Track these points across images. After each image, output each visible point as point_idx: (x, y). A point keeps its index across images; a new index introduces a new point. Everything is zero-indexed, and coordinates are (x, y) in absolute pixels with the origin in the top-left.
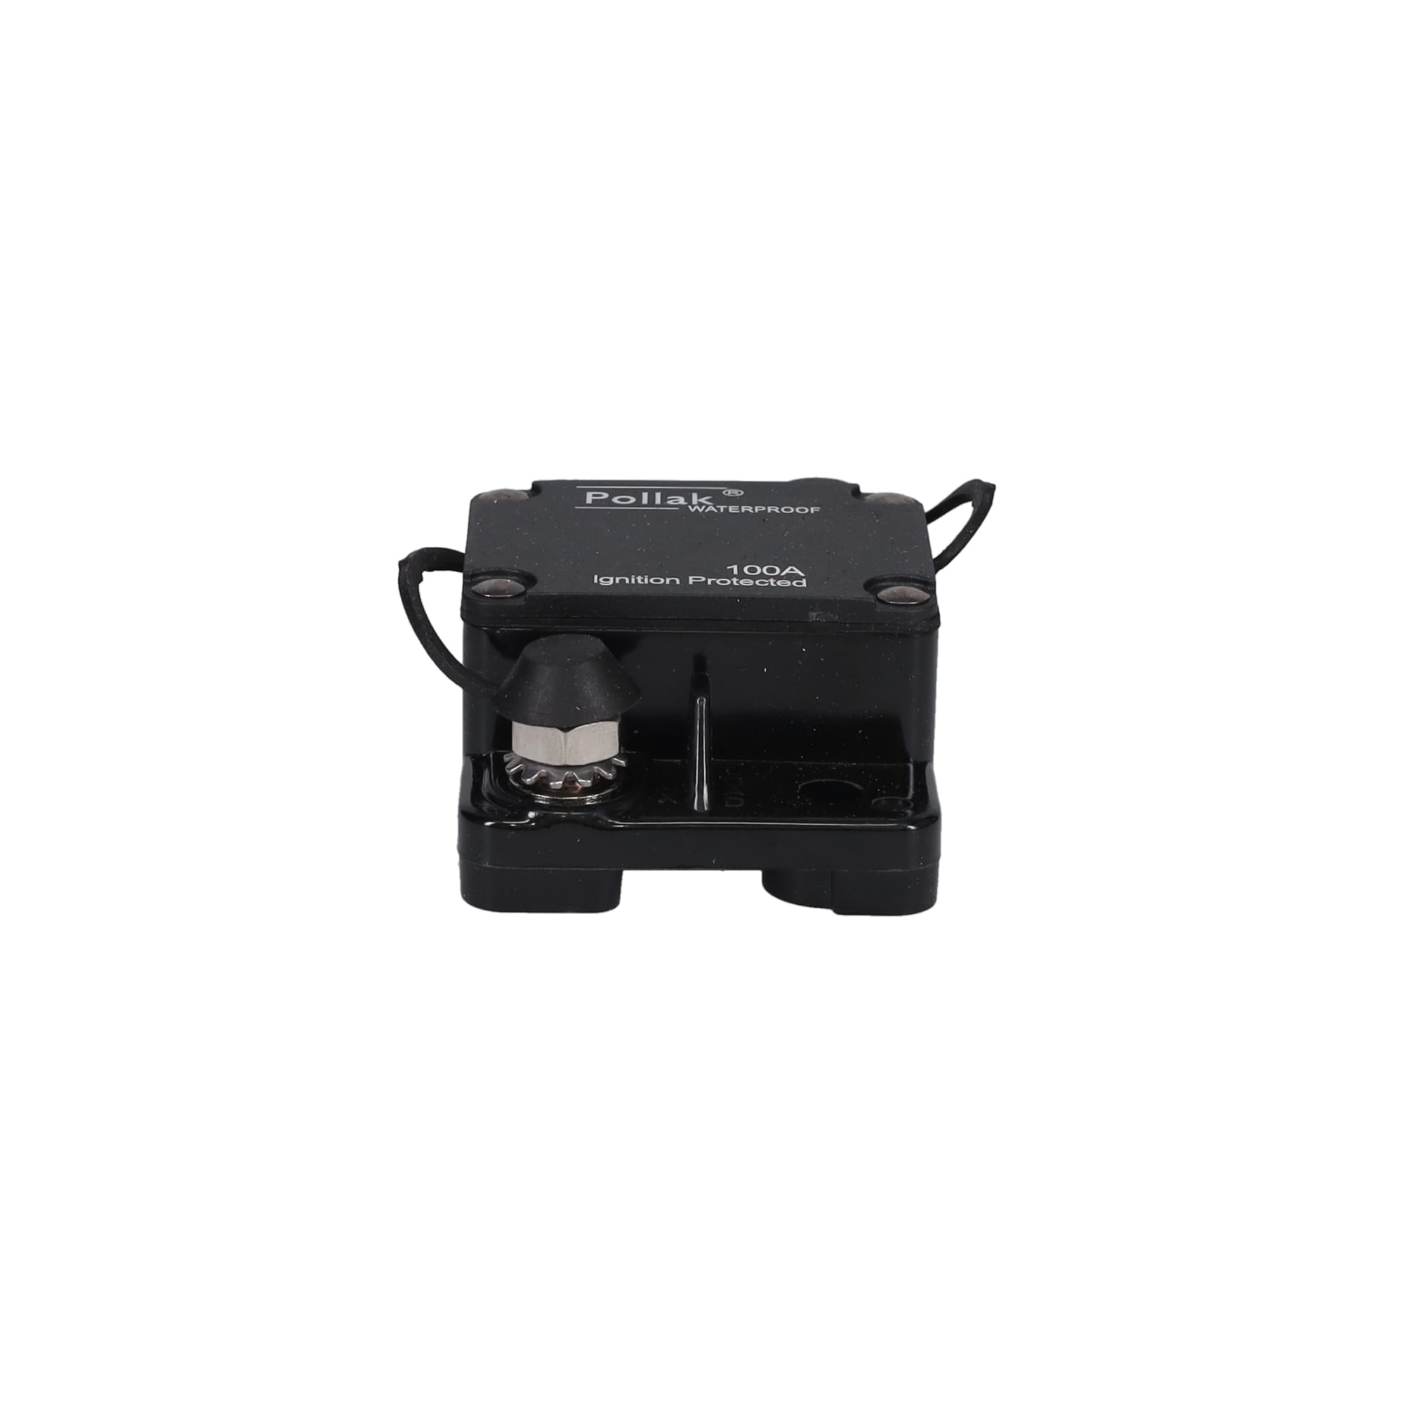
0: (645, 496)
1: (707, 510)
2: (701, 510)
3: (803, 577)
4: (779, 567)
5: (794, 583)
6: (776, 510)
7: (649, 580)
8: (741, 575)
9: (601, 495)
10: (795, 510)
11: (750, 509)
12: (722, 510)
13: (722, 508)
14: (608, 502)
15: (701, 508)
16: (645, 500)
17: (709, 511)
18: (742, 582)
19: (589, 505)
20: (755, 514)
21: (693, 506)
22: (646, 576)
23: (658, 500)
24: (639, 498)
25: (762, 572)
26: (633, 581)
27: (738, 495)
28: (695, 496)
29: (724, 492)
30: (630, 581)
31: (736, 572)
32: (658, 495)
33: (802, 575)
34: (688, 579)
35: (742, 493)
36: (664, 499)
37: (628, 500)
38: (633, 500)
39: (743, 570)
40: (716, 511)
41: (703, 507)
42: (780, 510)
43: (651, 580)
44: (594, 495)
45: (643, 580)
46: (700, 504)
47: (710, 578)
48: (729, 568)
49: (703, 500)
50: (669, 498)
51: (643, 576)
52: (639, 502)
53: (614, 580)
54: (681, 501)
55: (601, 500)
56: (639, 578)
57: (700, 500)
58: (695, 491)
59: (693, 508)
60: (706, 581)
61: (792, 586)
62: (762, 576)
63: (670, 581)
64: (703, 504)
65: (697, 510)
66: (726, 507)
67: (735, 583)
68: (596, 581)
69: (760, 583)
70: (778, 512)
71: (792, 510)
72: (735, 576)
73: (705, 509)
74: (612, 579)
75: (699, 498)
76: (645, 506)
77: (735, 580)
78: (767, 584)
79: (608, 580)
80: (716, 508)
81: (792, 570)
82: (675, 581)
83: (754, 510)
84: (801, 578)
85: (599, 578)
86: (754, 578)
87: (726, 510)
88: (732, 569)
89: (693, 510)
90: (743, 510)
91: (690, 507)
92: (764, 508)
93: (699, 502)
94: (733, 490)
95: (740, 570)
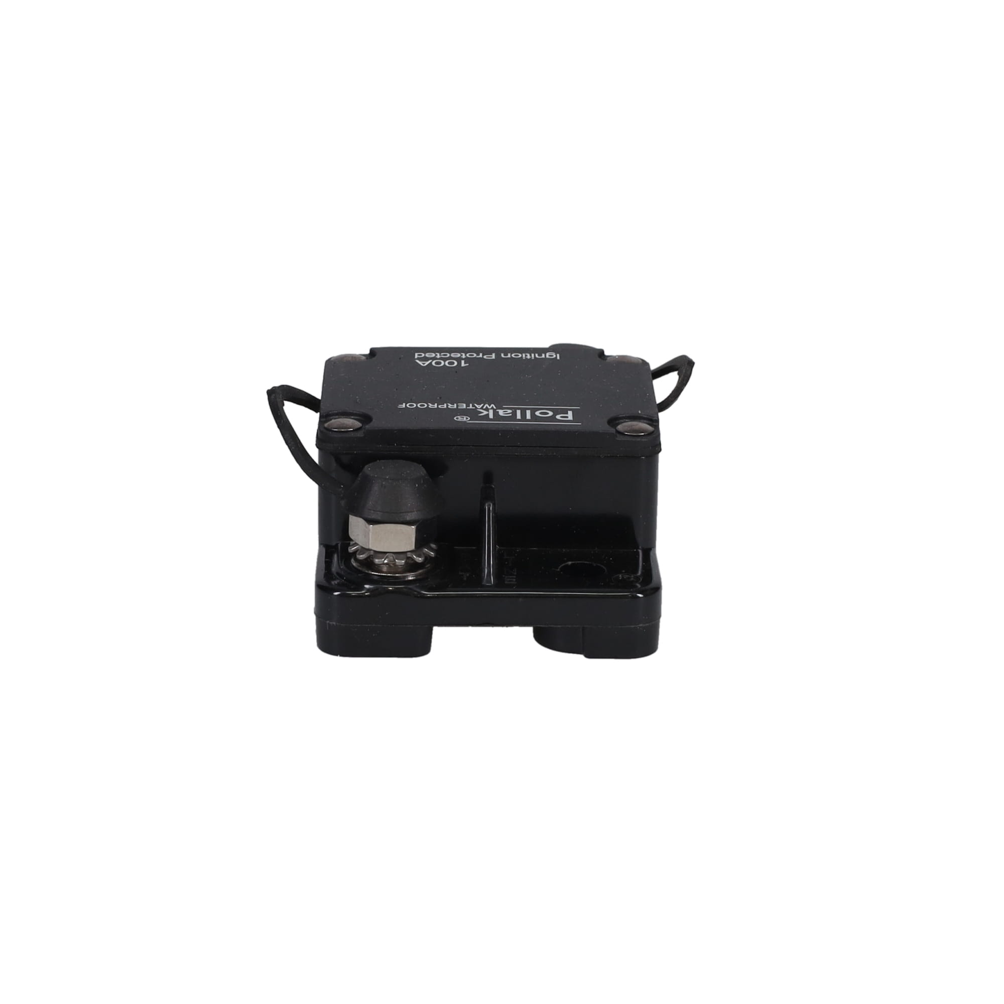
0: (528, 416)
1: (482, 405)
2: (487, 405)
3: (416, 359)
4: (432, 365)
5: (423, 355)
6: (431, 406)
7: (522, 355)
8: (459, 360)
9: (561, 417)
10: (417, 405)
11: (450, 406)
12: (471, 405)
13: (471, 407)
14: (556, 412)
15: (487, 407)
16: (528, 413)
17: (480, 404)
18: (459, 355)
19: (570, 410)
20: (446, 403)
21: (492, 408)
22: (524, 358)
23: (519, 412)
24: (533, 414)
25: (445, 362)
26: (533, 355)
27: (459, 417)
28: (491, 416)
29: (469, 419)
30: (535, 355)
31: (463, 362)
32: (519, 416)
33: (417, 361)
34: (495, 357)
35: (455, 418)
36: (514, 414)
37: (541, 413)
38: (537, 413)
39: (458, 363)
40: (476, 405)
41: (484, 407)
42: (428, 405)
43: (520, 356)
44: (567, 417)
45: (526, 356)
46: (487, 409)
47: (480, 358)
48: (468, 365)
49: (485, 413)
50: (511, 415)
51: (526, 359)
52: (533, 411)
53: (545, 356)
54: (501, 412)
55: (560, 414)
56: (529, 357)
57: (487, 413)
58: (491, 420)
59: (493, 407)
60: (483, 355)
61: (425, 354)
62: (445, 360)
63: (507, 355)
64: (484, 410)
65: (490, 406)
66: (468, 408)
67: (464, 354)
68: (558, 355)
69: (446, 355)
70: (429, 404)
71: (419, 405)
72: (463, 359)
73: (483, 406)
74: (547, 356)
75: (488, 414)
76: (528, 409)
77: (464, 356)
78: (442, 354)
79: (550, 356)
80: (475, 406)
81: (424, 364)
82: (504, 355)
83: (447, 405)
84: (418, 359)
85: (556, 357)
86: (450, 358)
87: (468, 405)
88: (465, 363)
89: (492, 405)
90: (455, 406)
91: (495, 408)
92: (440, 406)
93: (488, 411)
94: (463, 420)
95: (459, 363)
